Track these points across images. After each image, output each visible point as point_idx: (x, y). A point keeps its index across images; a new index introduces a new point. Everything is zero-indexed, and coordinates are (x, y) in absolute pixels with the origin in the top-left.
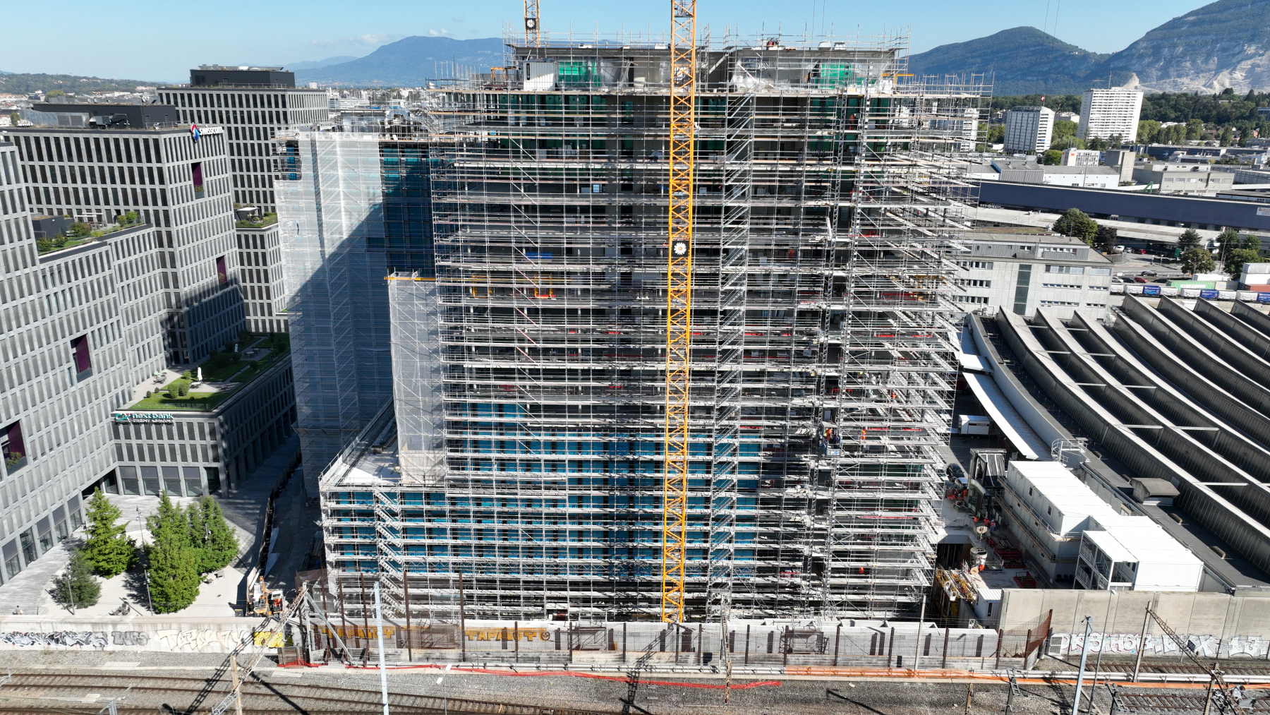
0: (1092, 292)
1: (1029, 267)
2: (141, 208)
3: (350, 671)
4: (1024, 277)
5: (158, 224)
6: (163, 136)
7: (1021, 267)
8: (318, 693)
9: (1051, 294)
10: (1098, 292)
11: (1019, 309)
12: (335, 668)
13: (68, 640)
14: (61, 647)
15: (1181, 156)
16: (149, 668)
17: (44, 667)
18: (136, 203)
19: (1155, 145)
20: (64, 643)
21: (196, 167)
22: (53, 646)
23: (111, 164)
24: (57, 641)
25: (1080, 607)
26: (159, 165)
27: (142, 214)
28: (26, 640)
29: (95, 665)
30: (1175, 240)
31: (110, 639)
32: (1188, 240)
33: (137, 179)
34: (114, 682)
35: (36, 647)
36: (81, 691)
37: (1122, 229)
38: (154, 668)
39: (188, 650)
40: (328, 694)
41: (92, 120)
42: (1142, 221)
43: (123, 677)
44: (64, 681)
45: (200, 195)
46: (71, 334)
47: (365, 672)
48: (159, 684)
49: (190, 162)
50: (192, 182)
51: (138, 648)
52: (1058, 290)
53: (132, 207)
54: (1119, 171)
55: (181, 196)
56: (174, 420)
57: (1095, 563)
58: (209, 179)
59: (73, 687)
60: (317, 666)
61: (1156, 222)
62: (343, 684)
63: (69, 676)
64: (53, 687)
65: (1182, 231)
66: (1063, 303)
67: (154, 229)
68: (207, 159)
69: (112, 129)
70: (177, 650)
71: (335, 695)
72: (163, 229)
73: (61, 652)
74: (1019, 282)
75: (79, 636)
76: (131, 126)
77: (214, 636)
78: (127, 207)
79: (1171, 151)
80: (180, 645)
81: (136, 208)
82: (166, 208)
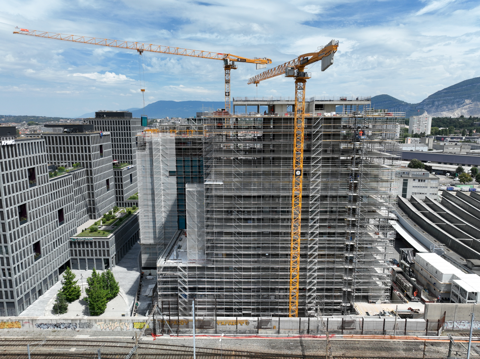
0: (431, 189)
1: (407, 180)
2: (81, 161)
3: (172, 338)
4: (405, 184)
5: (87, 167)
6: (91, 135)
7: (404, 180)
8: (160, 347)
9: (416, 190)
10: (434, 189)
11: (404, 196)
12: (166, 337)
13: (62, 326)
14: (59, 329)
15: (448, 140)
16: (94, 337)
17: (53, 337)
18: (79, 159)
19: (438, 136)
20: (60, 328)
21: (101, 146)
22: (56, 329)
23: (71, 146)
24: (57, 327)
25: (457, 310)
26: (89, 146)
27: (82, 164)
28: (45, 327)
29: (73, 336)
30: (454, 170)
31: (78, 326)
32: (460, 170)
33: (80, 151)
34: (81, 343)
35: (49, 329)
36: (69, 347)
37: (433, 166)
38: (96, 337)
39: (108, 330)
40: (165, 347)
41: (65, 130)
42: (440, 163)
43: (84, 341)
44: (61, 343)
45: (102, 156)
46: (58, 208)
47: (178, 338)
48: (98, 344)
49: (99, 144)
50: (99, 152)
51: (89, 330)
52: (419, 189)
53: (78, 161)
54: (428, 145)
55: (96, 157)
56: (93, 240)
57: (459, 293)
58: (105, 151)
59: (65, 345)
60: (159, 336)
61: (445, 164)
62: (170, 343)
63: (63, 341)
64: (57, 345)
65: (457, 167)
66: (421, 193)
67: (85, 169)
68: (104, 144)
69: (72, 133)
70: (104, 330)
71: (168, 348)
72: (89, 169)
73: (59, 331)
74: (403, 186)
75: (66, 325)
76: (79, 132)
77: (118, 325)
78: (76, 161)
79: (445, 138)
80: (105, 328)
81: (80, 161)
82: (90, 161)
